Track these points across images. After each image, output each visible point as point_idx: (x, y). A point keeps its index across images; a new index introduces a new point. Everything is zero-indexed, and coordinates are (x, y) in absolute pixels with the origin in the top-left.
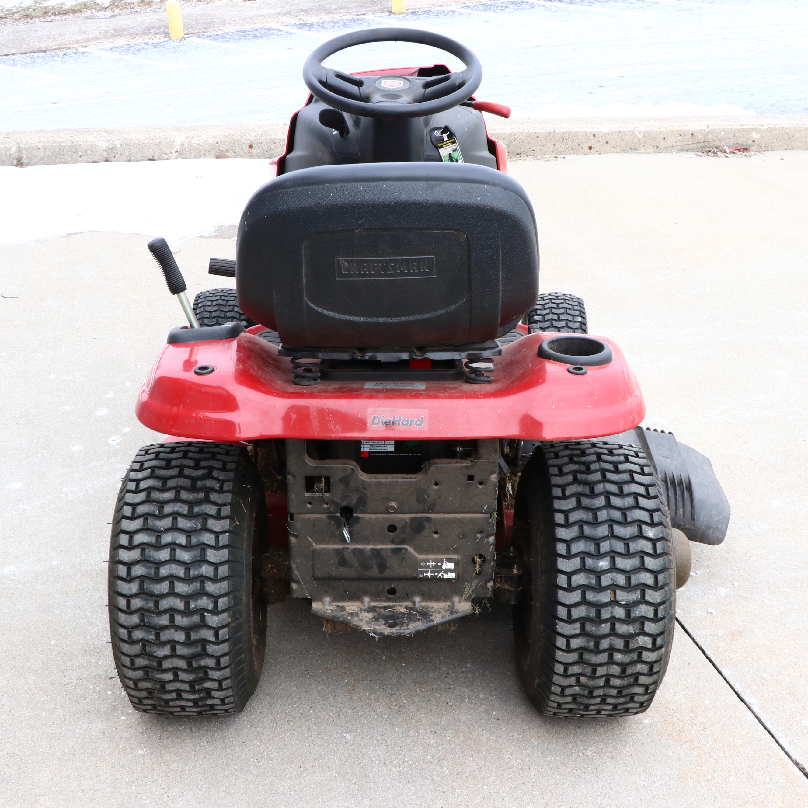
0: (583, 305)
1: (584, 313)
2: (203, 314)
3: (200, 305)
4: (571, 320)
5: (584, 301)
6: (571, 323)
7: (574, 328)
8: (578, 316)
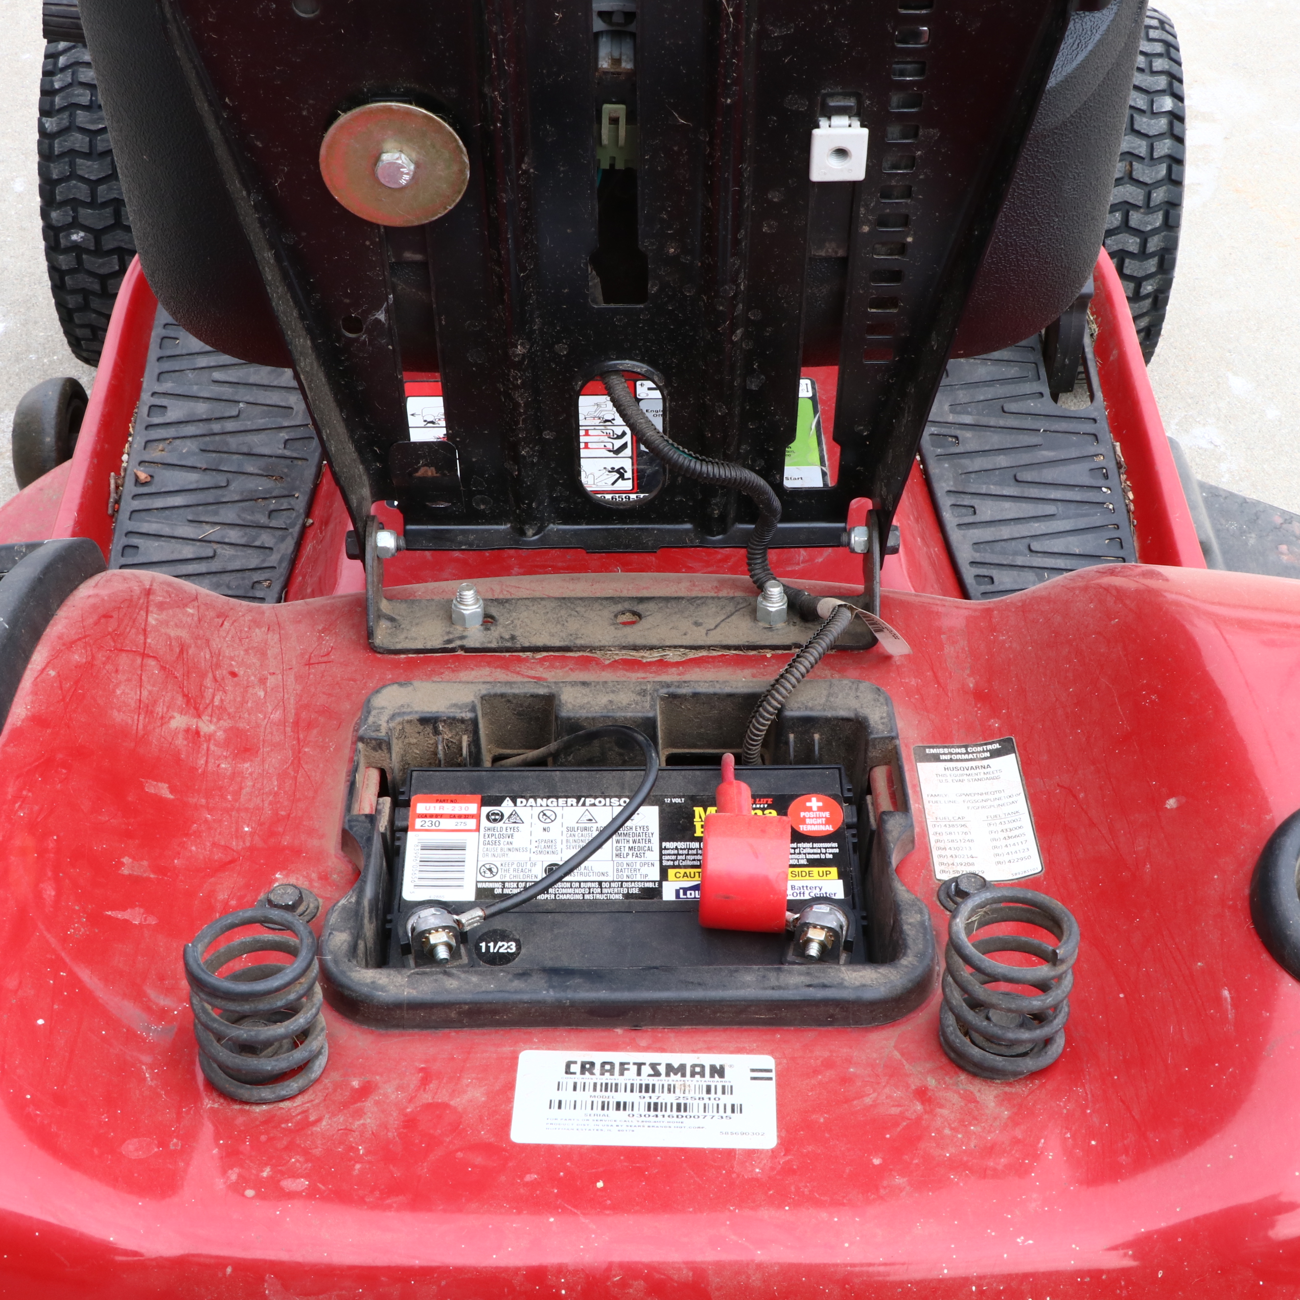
0: (1178, 50)
1: (1181, 81)
2: (73, 95)
3: (62, 61)
4: (1144, 108)
5: (1177, 30)
6: (1145, 120)
7: (1151, 134)
8: (1162, 92)
